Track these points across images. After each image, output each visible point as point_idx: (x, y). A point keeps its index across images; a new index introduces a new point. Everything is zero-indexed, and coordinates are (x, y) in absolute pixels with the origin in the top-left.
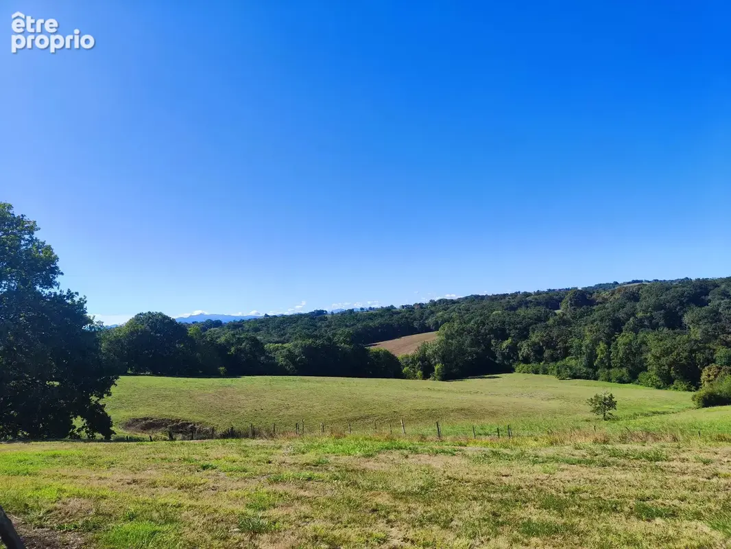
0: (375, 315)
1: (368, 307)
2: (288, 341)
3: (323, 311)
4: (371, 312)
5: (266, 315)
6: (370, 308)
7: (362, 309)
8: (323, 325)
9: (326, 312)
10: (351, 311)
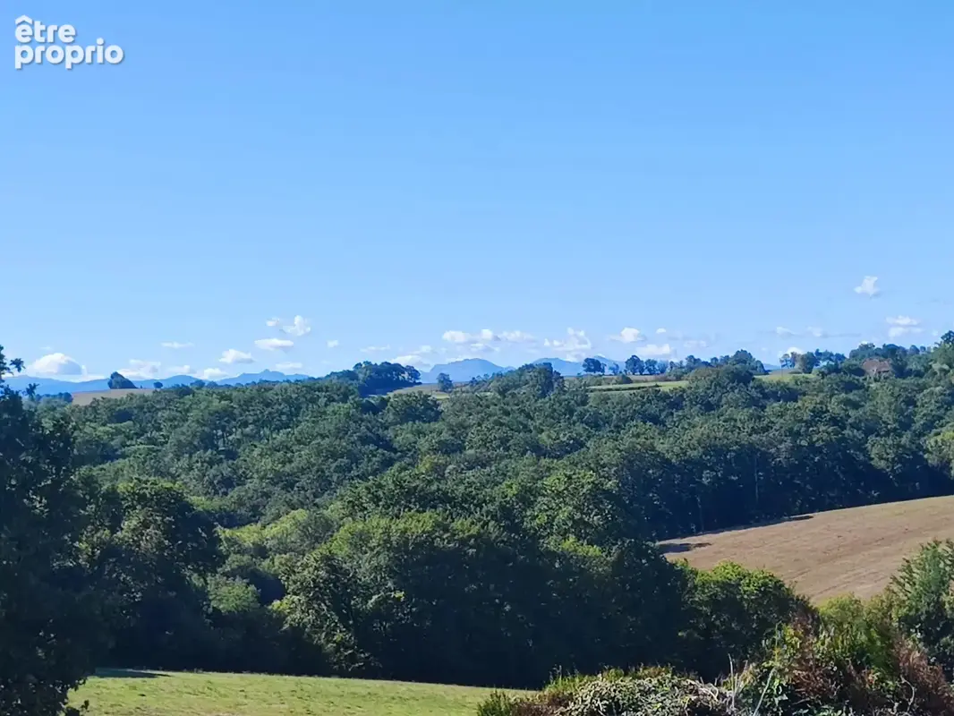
0: (675, 402)
1: (621, 358)
2: (255, 515)
3: (398, 369)
4: (648, 381)
5: (118, 382)
6: (634, 363)
7: (594, 365)
8: (423, 444)
9: (414, 374)
10: (546, 376)
